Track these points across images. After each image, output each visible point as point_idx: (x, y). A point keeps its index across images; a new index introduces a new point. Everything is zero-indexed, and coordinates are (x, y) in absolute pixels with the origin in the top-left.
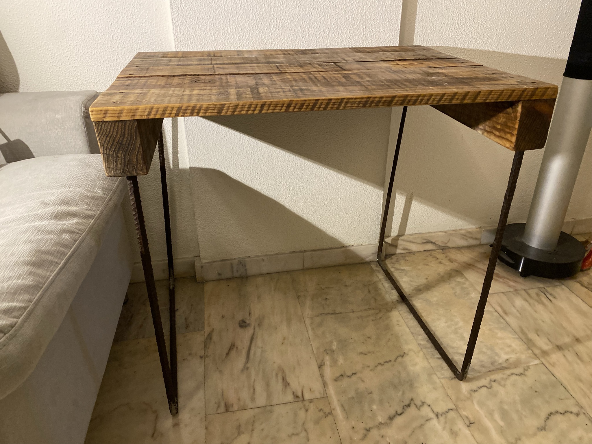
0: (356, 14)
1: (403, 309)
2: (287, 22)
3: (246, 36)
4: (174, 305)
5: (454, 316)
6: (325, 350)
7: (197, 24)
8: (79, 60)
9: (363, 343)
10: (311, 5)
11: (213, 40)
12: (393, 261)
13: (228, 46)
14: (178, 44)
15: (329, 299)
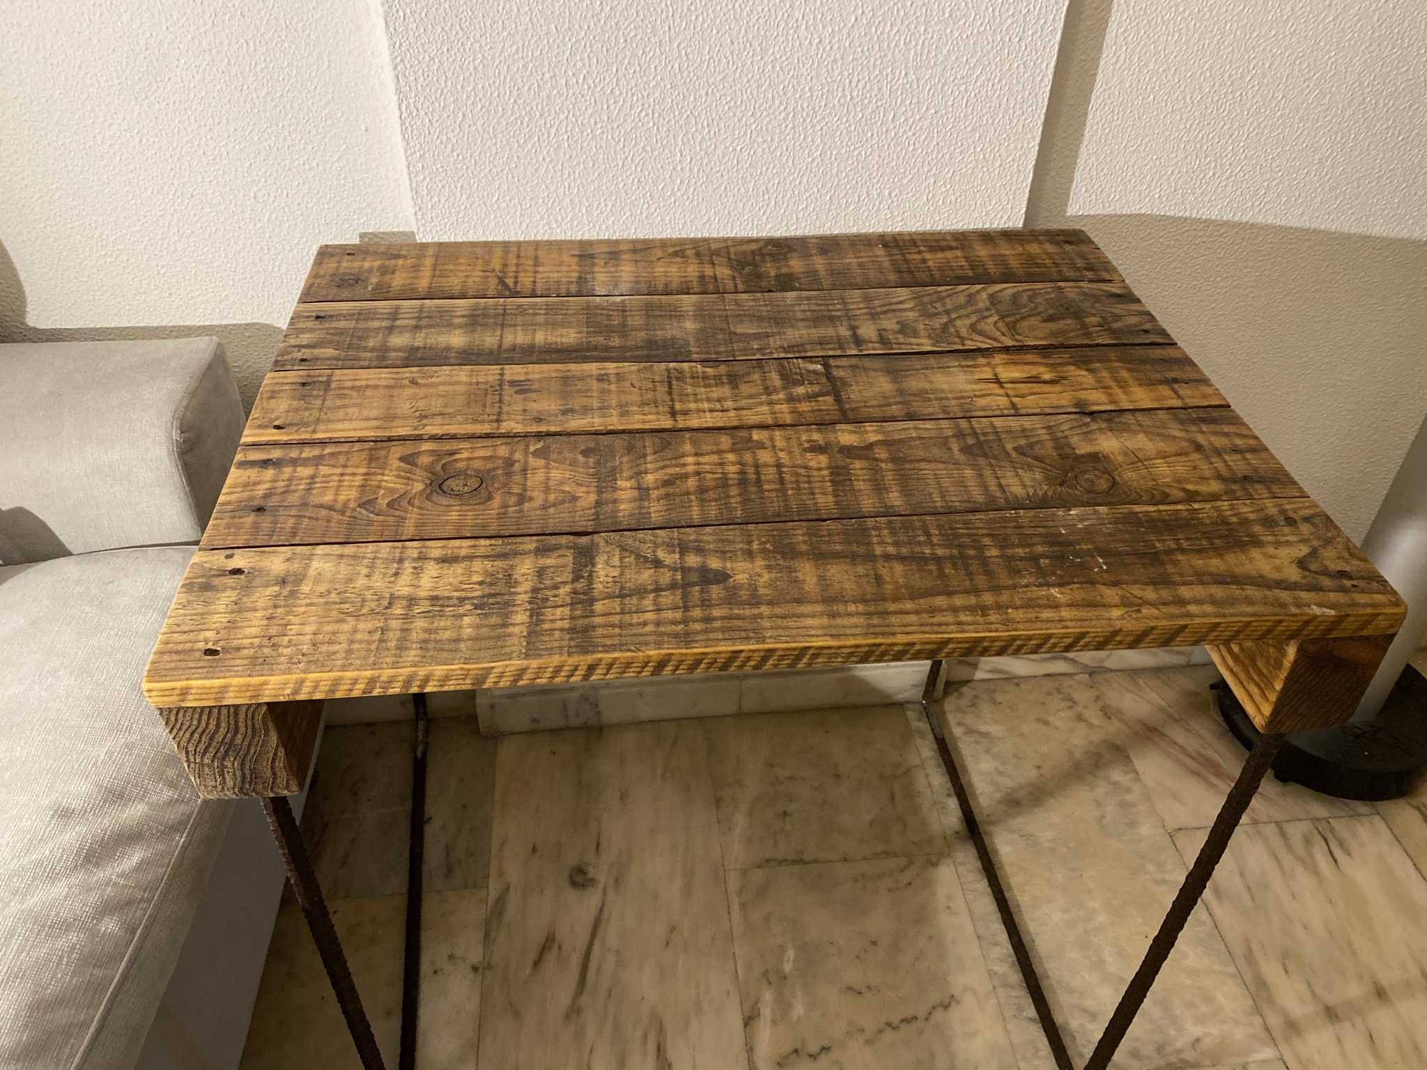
0: (911, 148)
1: (967, 857)
2: (718, 172)
3: (606, 206)
4: (423, 805)
5: (1090, 892)
6: (765, 974)
7: (474, 177)
8: (172, 248)
9: (857, 957)
10: (786, 127)
11: (518, 213)
12: (964, 702)
13: (558, 230)
14: (424, 225)
15: (791, 816)
